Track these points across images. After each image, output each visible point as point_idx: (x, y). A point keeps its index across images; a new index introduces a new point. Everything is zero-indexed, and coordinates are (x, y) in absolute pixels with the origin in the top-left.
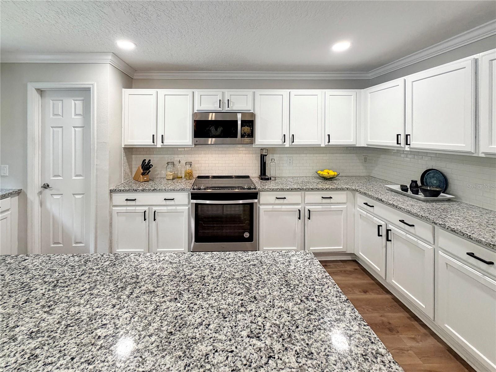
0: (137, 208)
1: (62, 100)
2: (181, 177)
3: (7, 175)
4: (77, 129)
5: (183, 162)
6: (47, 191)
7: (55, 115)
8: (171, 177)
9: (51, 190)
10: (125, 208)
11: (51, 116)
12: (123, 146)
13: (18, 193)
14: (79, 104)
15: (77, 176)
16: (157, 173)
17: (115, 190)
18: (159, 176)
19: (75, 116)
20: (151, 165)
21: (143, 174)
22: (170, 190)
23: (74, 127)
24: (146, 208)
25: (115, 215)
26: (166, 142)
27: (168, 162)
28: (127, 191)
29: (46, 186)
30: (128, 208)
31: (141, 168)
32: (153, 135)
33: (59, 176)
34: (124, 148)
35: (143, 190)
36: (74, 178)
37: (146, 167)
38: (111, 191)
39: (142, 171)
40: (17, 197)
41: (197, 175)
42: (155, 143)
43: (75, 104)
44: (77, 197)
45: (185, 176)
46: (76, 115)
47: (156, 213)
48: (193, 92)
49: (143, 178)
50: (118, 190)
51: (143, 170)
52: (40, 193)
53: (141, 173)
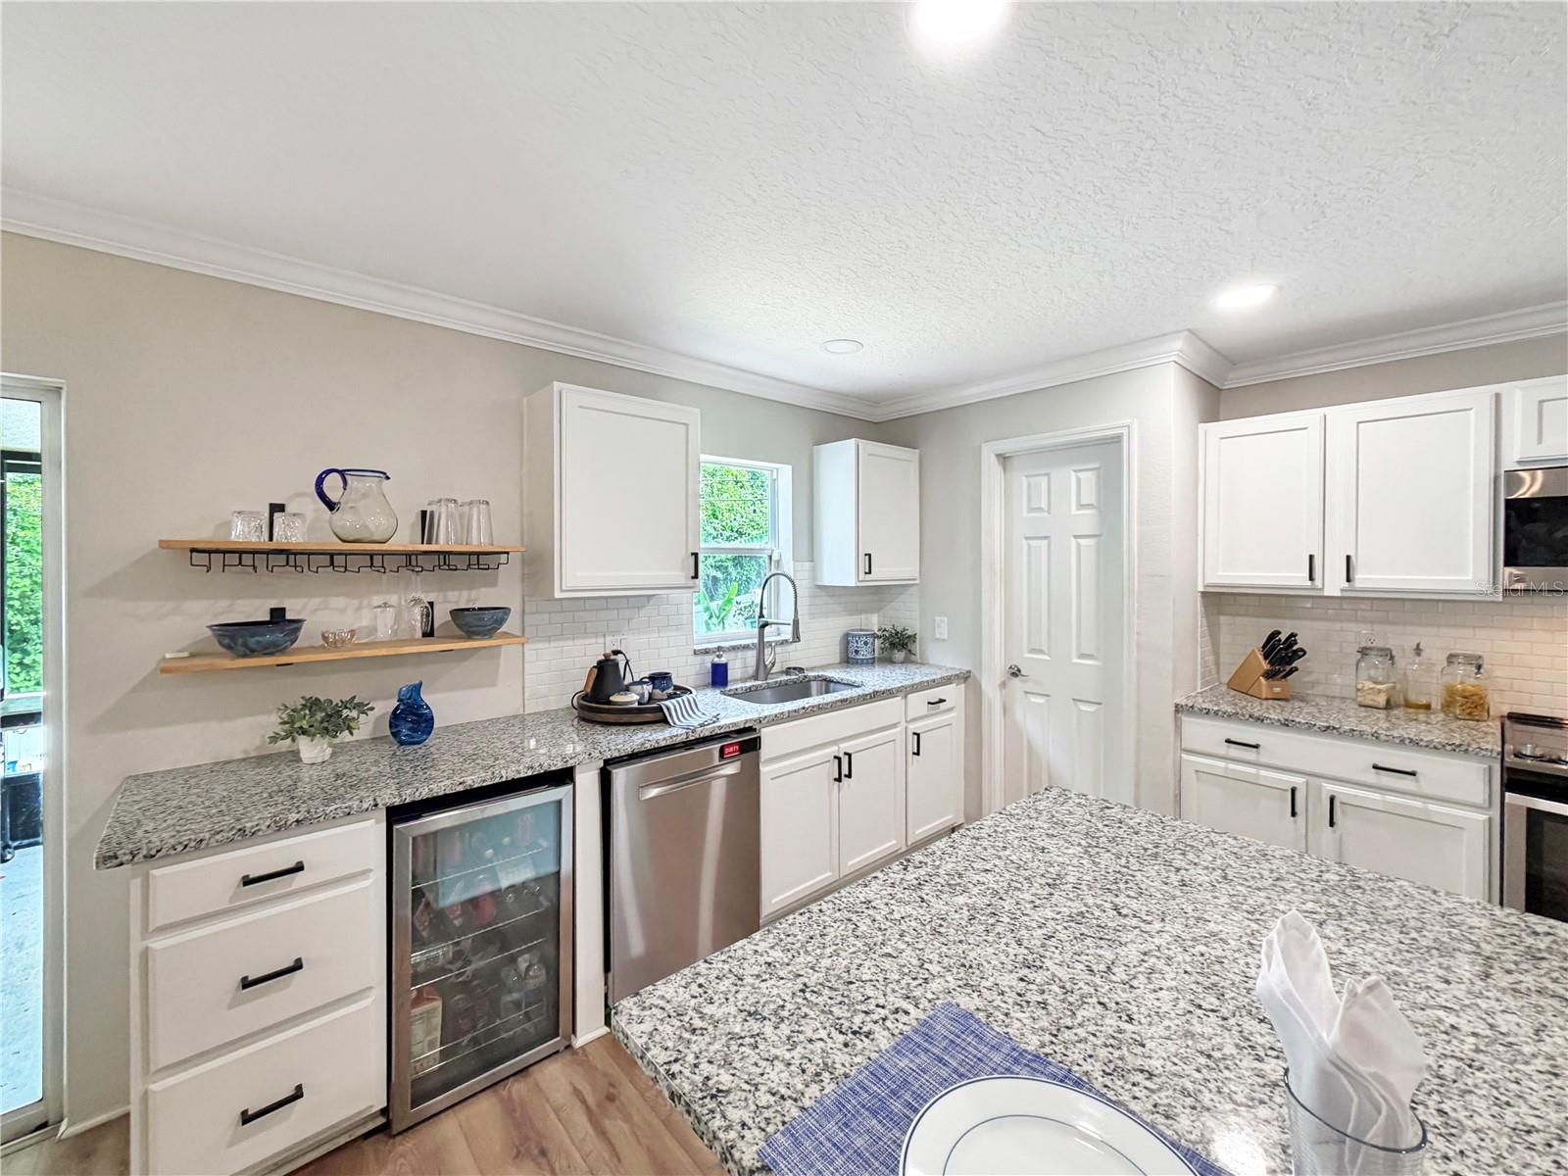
0: (1264, 773)
1: (1048, 474)
2: (1427, 707)
3: (946, 637)
4: (1082, 541)
5: (1435, 654)
6: (1016, 681)
7: (1031, 510)
8: (1381, 700)
9: (1025, 682)
10: (1222, 764)
11: (1025, 514)
12: (1201, 588)
13: (965, 677)
14: (1089, 479)
15: (1082, 656)
16: (1313, 677)
17: (1192, 707)
18: (1319, 690)
19: (1078, 509)
20: (1302, 650)
21: (1269, 675)
22: (1397, 741)
23: (1075, 537)
24: (1298, 781)
25: (1188, 775)
26: (1362, 579)
27: (1365, 648)
28: (1229, 716)
29: (1016, 673)
30: (1232, 766)
31: (1261, 658)
32: (1311, 557)
33: (1040, 652)
34: (1203, 594)
35: (1286, 724)
36: (1075, 660)
37: (1281, 655)
38: (1178, 709)
39: (1265, 665)
40: (963, 685)
41: (1506, 710)
42: (1318, 583)
43: (1079, 480)
44: (1083, 707)
45: (1447, 706)
46: (1080, 506)
47: (1337, 803)
48: (1498, 396)
49: (1271, 687)
50: (1201, 710)
51: (1271, 663)
52: (1003, 685)
53: (1262, 672)
